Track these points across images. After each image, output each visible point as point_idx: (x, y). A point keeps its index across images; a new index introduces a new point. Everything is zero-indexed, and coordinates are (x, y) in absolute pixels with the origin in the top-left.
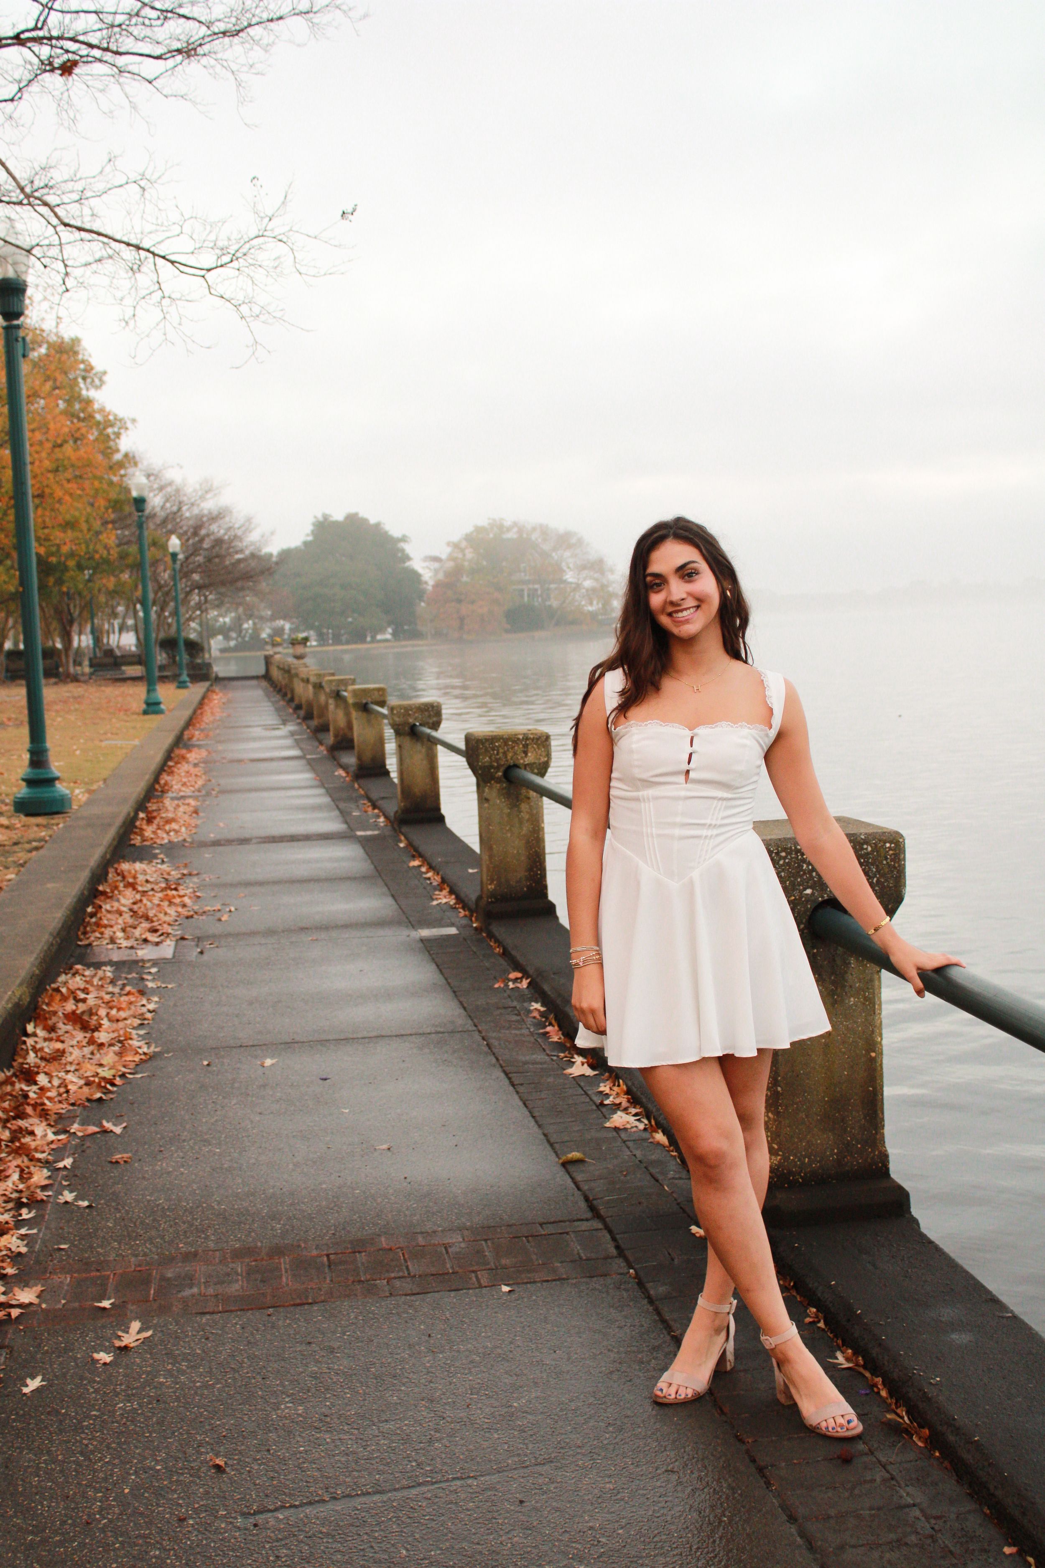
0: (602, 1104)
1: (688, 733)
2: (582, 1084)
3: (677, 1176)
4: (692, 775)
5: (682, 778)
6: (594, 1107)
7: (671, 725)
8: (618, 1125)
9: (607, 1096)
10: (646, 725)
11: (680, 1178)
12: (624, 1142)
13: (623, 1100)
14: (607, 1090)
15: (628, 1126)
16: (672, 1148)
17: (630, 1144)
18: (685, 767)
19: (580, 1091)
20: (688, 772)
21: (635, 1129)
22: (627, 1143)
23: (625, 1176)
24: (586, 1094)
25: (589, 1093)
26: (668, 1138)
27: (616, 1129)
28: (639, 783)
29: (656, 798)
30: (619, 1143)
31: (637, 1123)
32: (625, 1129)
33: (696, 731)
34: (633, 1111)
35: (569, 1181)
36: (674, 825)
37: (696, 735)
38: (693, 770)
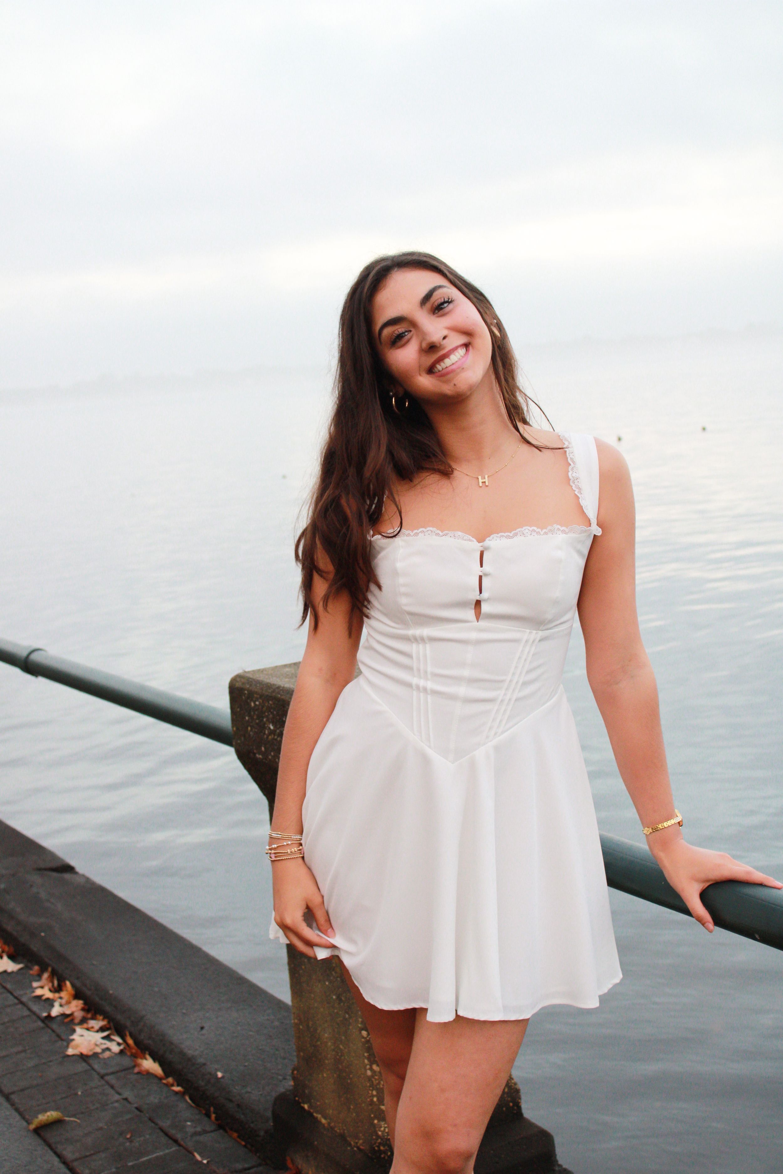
0: (49, 1017)
1: (477, 546)
2: (9, 986)
3: (199, 1129)
4: (485, 608)
5: (470, 614)
6: (40, 1024)
7: (451, 533)
8: (85, 1051)
9: (50, 1003)
10: (416, 534)
11: (205, 1132)
12: (102, 1077)
13: (75, 1007)
14: (46, 993)
15: (98, 1050)
16: (170, 1080)
17: (111, 1079)
18: (476, 596)
19: (11, 1000)
20: (478, 603)
21: (107, 1054)
22: (108, 1078)
23: (130, 1140)
24: (22, 1003)
25: (24, 999)
26: (161, 1065)
27: (83, 1057)
28: (408, 617)
29: (433, 639)
30: (96, 1081)
31: (108, 1044)
32: (96, 1055)
33: (487, 543)
34: (96, 1024)
35: (56, 1160)
36: (457, 680)
37: (487, 548)
38: (485, 600)
